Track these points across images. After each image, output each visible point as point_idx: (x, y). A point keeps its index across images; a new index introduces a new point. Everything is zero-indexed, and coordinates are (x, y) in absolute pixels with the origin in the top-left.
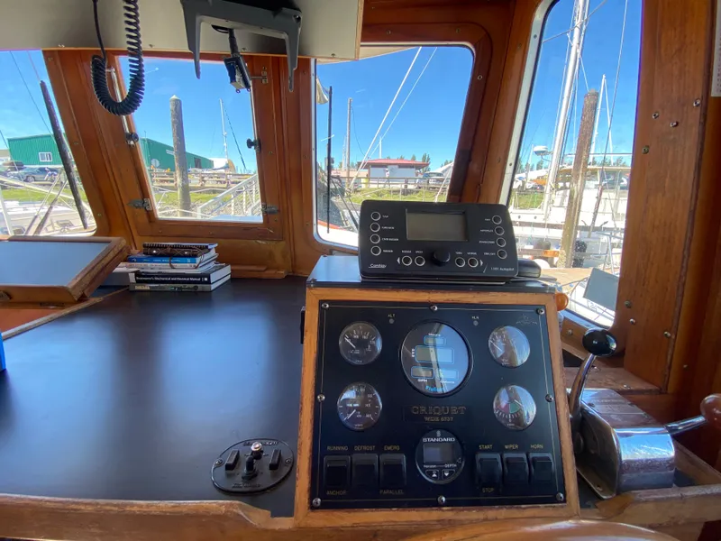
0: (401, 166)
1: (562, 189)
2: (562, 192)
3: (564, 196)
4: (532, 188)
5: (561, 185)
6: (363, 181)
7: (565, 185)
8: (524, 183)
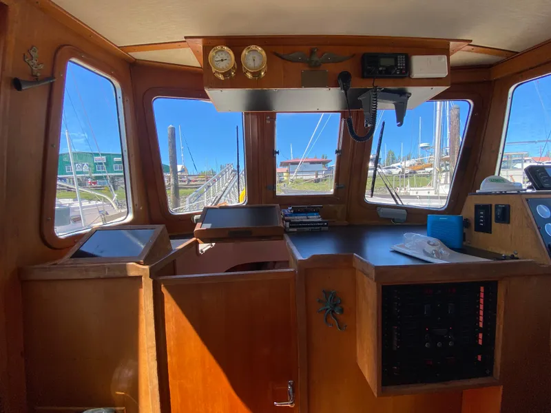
0: (312, 163)
1: (444, 171)
2: (444, 174)
3: (447, 176)
4: (410, 173)
5: (443, 168)
6: (285, 174)
7: (446, 168)
8: (403, 169)
